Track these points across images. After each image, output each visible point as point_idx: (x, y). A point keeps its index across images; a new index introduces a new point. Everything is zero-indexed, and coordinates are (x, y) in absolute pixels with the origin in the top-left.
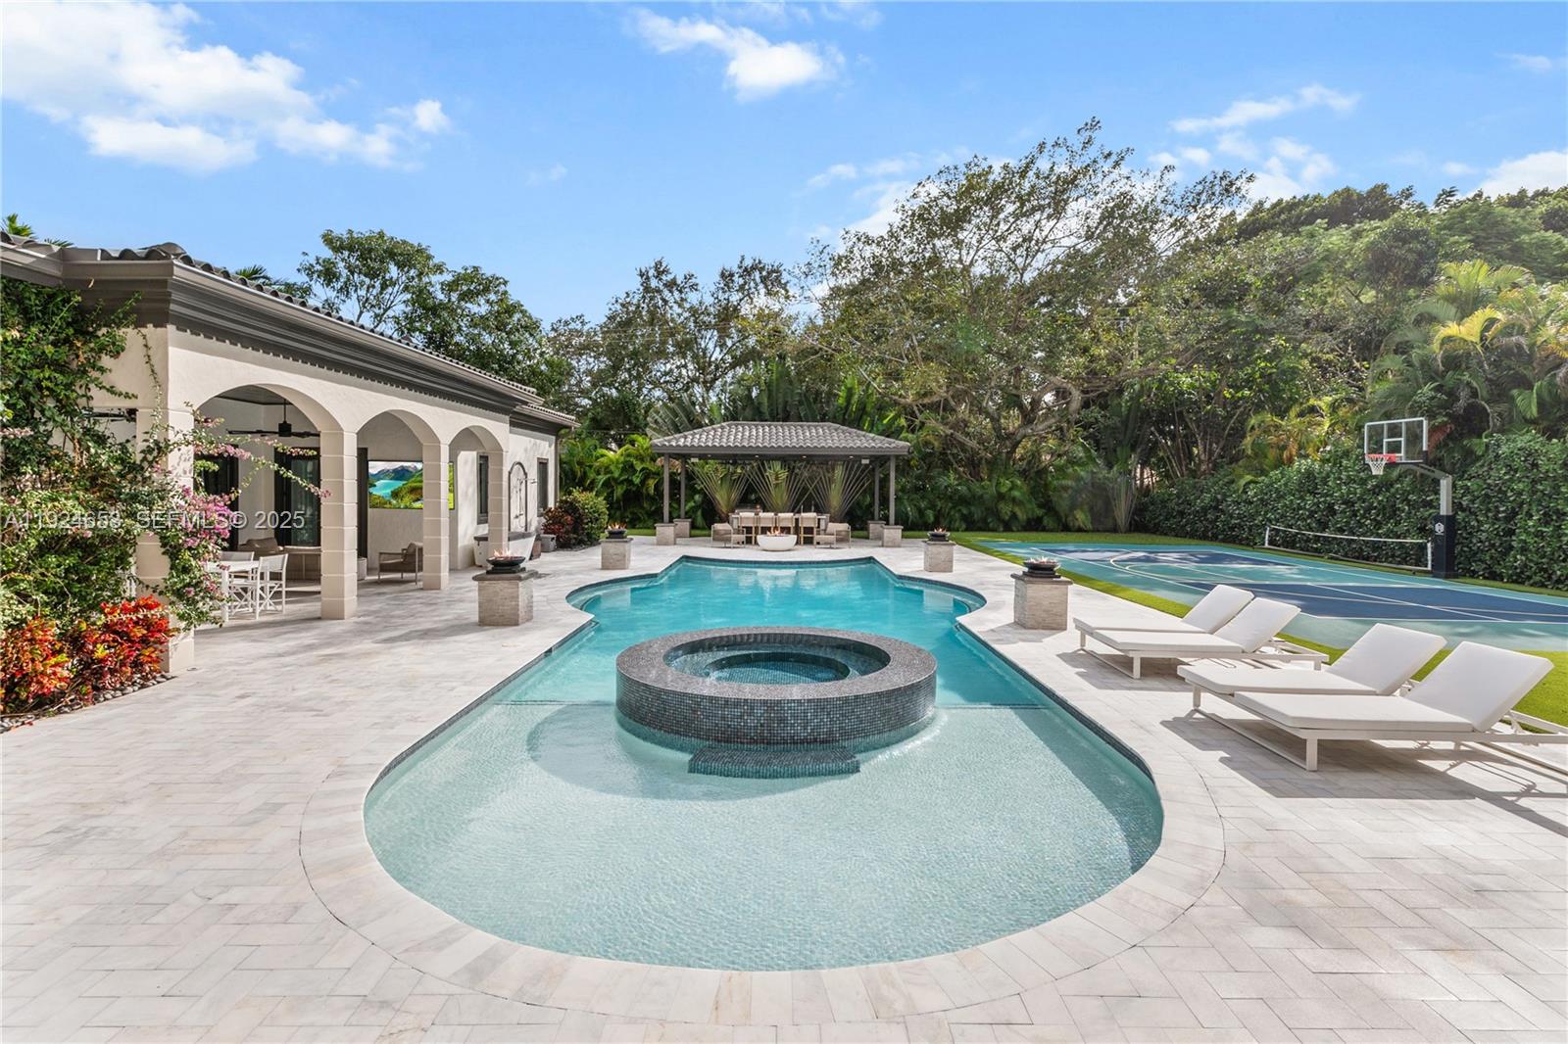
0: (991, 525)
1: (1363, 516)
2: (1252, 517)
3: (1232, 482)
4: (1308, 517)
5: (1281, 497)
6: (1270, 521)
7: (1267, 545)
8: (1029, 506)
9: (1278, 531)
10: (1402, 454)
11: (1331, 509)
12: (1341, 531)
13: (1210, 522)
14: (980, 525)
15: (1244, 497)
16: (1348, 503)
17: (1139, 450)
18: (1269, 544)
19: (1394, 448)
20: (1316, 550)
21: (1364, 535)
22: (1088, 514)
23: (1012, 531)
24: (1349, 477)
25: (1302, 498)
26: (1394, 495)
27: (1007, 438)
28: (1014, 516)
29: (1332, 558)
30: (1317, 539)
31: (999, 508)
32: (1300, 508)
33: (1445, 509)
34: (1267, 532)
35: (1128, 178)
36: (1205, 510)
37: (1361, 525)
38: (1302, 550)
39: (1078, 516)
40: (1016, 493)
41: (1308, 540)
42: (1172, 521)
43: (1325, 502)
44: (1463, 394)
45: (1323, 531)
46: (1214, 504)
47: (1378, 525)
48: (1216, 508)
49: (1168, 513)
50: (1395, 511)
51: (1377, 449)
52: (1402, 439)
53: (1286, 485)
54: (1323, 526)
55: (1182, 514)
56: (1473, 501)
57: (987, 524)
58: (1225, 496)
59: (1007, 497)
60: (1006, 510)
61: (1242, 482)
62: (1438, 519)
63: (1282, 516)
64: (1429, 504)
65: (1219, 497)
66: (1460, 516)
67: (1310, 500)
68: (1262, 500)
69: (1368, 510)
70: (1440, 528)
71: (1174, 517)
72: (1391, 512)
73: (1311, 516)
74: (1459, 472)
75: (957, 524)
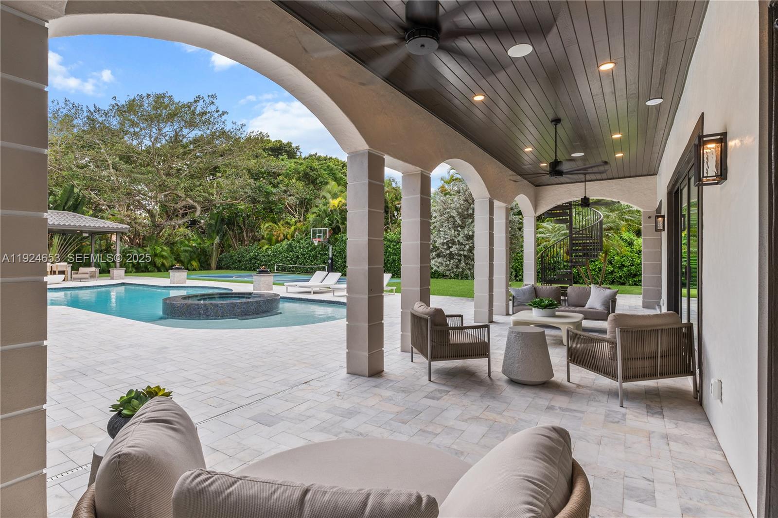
0: (150, 269)
1: (308, 259)
2: (270, 261)
3: (260, 248)
4: (290, 260)
5: (281, 253)
6: (277, 262)
7: (275, 271)
8: (170, 259)
9: (279, 266)
10: (322, 239)
11: (298, 257)
12: (301, 264)
13: (253, 264)
14: (143, 269)
15: (267, 254)
16: (303, 255)
17: (219, 235)
18: (277, 270)
19: (320, 237)
20: (293, 271)
21: (308, 265)
22: (198, 263)
23: (161, 271)
24: (303, 246)
25: (288, 254)
26: (316, 252)
27: (158, 227)
28: (163, 264)
29: (298, 274)
30: (293, 268)
31: (155, 260)
32: (287, 257)
33: (330, 256)
34: (276, 267)
35: (224, 122)
36: (251, 259)
37: (307, 262)
38: (288, 271)
39: (193, 264)
40: (164, 253)
41: (290, 268)
42: (235, 264)
43: (296, 255)
44: (335, 222)
45: (295, 264)
46: (254, 257)
47: (312, 261)
48: (255, 258)
49: (234, 261)
50: (316, 256)
51: (314, 237)
52: (322, 234)
53: (282, 249)
54: (295, 263)
55: (240, 261)
56: (337, 253)
57: (148, 269)
58: (258, 253)
59: (158, 255)
60: (159, 261)
61: (265, 248)
62: (329, 259)
63: (281, 260)
64: (326, 254)
65: (256, 254)
66: (334, 257)
67: (291, 254)
68: (274, 255)
69: (309, 257)
70: (330, 261)
71: (236, 263)
72: (315, 257)
73: (291, 260)
74: (334, 245)
75: (130, 269)
